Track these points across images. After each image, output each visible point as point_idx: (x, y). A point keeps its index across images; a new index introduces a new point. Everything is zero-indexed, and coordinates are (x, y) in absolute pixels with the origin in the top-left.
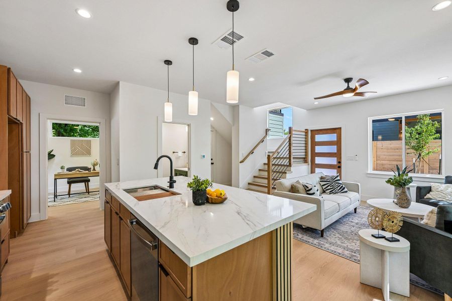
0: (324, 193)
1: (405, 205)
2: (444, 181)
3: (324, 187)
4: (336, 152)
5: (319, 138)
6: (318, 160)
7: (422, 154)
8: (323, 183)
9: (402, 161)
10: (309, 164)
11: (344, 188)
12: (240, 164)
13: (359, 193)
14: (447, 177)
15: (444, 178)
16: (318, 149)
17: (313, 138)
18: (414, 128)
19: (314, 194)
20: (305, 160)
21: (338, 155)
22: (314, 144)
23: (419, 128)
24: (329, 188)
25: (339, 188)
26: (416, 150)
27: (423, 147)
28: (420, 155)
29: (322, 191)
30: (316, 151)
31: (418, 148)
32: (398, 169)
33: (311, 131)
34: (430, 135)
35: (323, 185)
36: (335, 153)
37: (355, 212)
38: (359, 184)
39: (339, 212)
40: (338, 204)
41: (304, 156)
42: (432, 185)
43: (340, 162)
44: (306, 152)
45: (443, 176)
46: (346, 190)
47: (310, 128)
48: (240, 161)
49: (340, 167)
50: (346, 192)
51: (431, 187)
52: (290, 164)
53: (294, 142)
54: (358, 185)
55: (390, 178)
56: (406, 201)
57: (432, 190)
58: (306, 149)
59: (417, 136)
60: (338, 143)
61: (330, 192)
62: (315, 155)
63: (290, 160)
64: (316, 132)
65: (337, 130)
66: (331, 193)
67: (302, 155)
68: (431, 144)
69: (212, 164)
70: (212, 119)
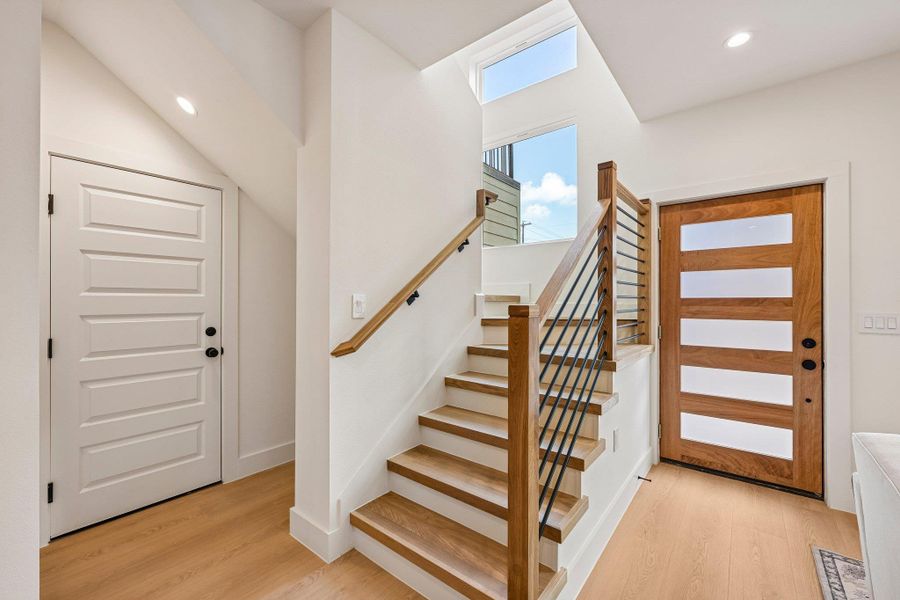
5: (694, 237)
12: (334, 360)
16: (693, 285)
17: (668, 238)
20: (640, 331)
22: (674, 262)
30: (684, 295)
33: (664, 208)
41: (634, 316)
43: (810, 343)
44: (645, 299)
48: (333, 347)
49: (811, 364)
52: (604, 354)
62: (675, 308)
63: (604, 334)
64: (687, 213)
65: (797, 197)
69: (211, 353)
70: (186, 105)
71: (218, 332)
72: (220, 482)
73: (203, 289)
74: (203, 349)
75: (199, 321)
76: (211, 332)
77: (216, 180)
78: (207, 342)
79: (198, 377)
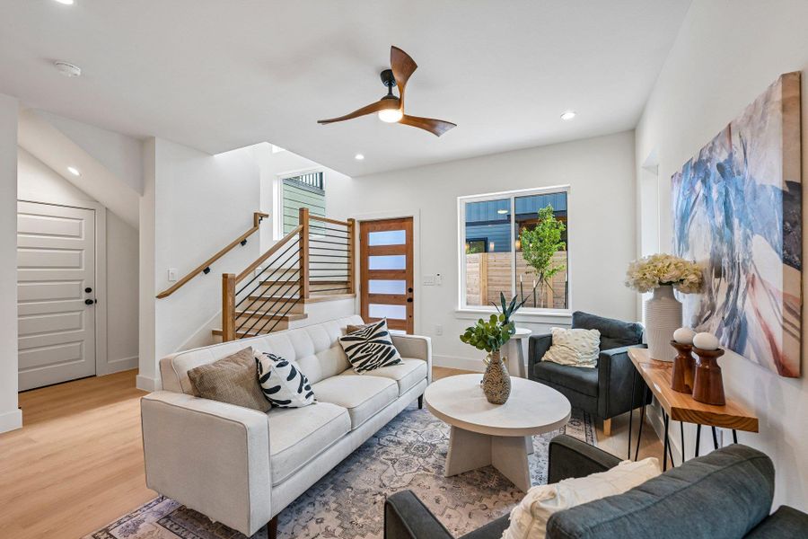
0: (350, 371)
1: (498, 397)
2: (571, 321)
3: (349, 354)
4: (404, 268)
5: (376, 238)
6: (376, 287)
7: (545, 274)
8: (346, 344)
9: (511, 285)
10: (355, 296)
11: (393, 353)
12: (157, 300)
13: (427, 361)
14: (576, 315)
15: (571, 315)
16: (376, 263)
17: (364, 239)
18: (534, 230)
19: (277, 389)
20: (348, 287)
21: (406, 274)
22: (367, 251)
23: (541, 231)
24: (359, 355)
25: (380, 354)
26: (538, 267)
27: (545, 261)
28: (542, 274)
29: (344, 364)
30: (370, 268)
31: (539, 264)
32: (503, 301)
33: (362, 223)
34: (554, 242)
35: (348, 349)
36: (404, 271)
37: (420, 407)
38: (429, 339)
39: (353, 435)
40: (350, 410)
41: (345, 279)
42: (555, 330)
43: (411, 290)
44: (351, 270)
45: (569, 312)
46: (397, 356)
47: (360, 216)
48: (159, 293)
49: (411, 300)
50: (396, 362)
51: (551, 336)
52: (302, 296)
53: (311, 244)
54: (425, 341)
55: (470, 329)
56: (500, 387)
57: (554, 342)
58: (351, 263)
59: (538, 245)
60: (407, 250)
61: (361, 365)
62: (368, 274)
63: (302, 287)
64: (372, 226)
65: (407, 223)
66: (362, 368)
67: (342, 275)
68: (556, 258)
69: (89, 302)
70: (74, 171)
71: (93, 290)
72: (95, 376)
73: (83, 266)
74: (84, 300)
75: (80, 285)
76: (88, 290)
77: (92, 205)
78: (85, 296)
79: (81, 316)
